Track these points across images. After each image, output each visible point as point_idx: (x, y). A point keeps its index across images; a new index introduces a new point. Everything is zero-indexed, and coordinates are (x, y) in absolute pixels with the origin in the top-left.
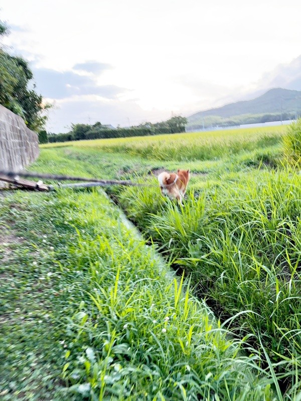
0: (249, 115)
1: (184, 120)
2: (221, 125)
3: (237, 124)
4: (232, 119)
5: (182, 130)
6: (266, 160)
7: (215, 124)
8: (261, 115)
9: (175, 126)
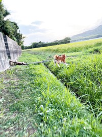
0: (92, 35)
1: (69, 39)
3: (88, 39)
4: (86, 37)
5: (69, 42)
6: (97, 51)
7: (81, 40)
8: (97, 35)
9: (66, 41)
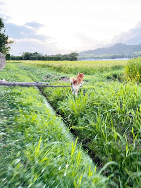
0: (107, 55)
1: (77, 55)
2: (94, 58)
3: (101, 59)
4: (99, 56)
5: (76, 59)
7: (91, 58)
8: (113, 55)
9: (73, 57)
